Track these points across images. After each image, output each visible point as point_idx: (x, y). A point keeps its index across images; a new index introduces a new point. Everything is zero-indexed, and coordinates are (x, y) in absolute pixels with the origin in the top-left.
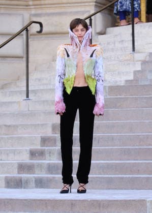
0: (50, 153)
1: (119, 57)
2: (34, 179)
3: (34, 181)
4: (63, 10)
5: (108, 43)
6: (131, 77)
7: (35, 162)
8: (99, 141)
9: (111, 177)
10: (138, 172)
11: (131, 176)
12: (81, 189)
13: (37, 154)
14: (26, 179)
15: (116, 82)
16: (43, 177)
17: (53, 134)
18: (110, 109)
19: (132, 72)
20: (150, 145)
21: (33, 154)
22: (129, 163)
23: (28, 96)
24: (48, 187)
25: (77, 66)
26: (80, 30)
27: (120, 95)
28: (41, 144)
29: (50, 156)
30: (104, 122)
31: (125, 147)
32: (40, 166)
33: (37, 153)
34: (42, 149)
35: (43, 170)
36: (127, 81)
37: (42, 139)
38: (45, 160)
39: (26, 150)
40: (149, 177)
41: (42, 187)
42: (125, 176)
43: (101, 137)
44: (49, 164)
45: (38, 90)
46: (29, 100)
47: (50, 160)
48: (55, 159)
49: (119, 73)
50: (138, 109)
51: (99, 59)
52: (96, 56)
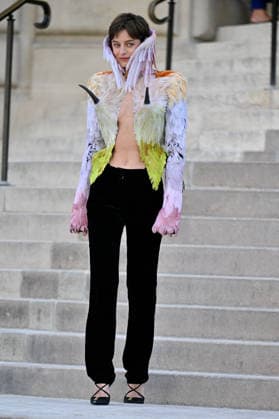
0: (39, 311)
1: (238, 95)
5: (218, 64)
6: (259, 145)
9: (173, 376)
11: (220, 375)
12: (132, 395)
13: (8, 314)
15: (223, 154)
16: (13, 368)
17: (52, 268)
18: (194, 217)
19: (262, 133)
20: (275, 305)
22: (220, 345)
23: (4, 177)
24: (24, 392)
26: (122, 45)
27: (221, 185)
28: (21, 291)
29: (39, 319)
31: (216, 308)
33: (10, 310)
34: (21, 302)
35: (18, 351)
36: (247, 154)
37: (24, 278)
38: (26, 327)
40: (261, 380)
42: (206, 374)
44: (33, 337)
45: (29, 164)
46: (7, 185)
47: (38, 329)
48: (51, 326)
49: (231, 134)
50: (258, 219)
51: (175, 104)
52: (168, 99)
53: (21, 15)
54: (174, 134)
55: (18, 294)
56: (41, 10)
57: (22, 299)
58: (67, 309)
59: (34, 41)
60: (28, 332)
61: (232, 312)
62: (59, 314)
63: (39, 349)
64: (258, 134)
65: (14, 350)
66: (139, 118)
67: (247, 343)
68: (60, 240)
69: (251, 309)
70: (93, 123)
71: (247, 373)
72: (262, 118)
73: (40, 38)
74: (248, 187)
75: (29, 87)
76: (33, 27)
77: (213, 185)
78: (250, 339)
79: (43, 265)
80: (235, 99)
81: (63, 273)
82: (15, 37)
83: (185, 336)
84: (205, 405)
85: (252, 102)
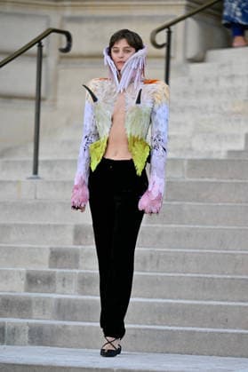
0: (64, 279)
1: (223, 105)
2: (27, 328)
3: (27, 331)
4: (126, 13)
5: (206, 80)
6: (240, 146)
7: (33, 295)
8: (158, 262)
10: (226, 323)
13: (39, 282)
14: (12, 327)
15: (211, 153)
17: (75, 244)
18: (188, 203)
19: (243, 135)
21: (32, 280)
22: (209, 306)
23: (36, 172)
24: (52, 344)
25: (112, 120)
26: (121, 50)
27: (210, 178)
28: (50, 263)
29: (64, 285)
30: (173, 226)
31: (206, 276)
32: (43, 304)
33: (40, 279)
34: (49, 272)
35: (47, 312)
36: (230, 152)
37: (52, 253)
38: (54, 292)
39: (20, 273)
40: (242, 334)
41: (41, 343)
43: (162, 254)
44: (59, 300)
45: (56, 161)
46: (38, 178)
47: (63, 294)
48: (73, 291)
49: (218, 136)
50: (239, 204)
51: (159, 106)
52: (154, 102)
53: (48, 42)
54: (159, 131)
55: (47, 266)
56: (64, 38)
57: (49, 270)
58: (86, 277)
59: (59, 63)
60: (55, 296)
61: (219, 279)
62: (79, 281)
63: (64, 310)
64: (239, 136)
65: (44, 310)
66: (130, 116)
67: (231, 304)
68: (80, 222)
69: (234, 277)
70: (90, 119)
71: (230, 328)
72: (242, 123)
73: (64, 60)
74: (232, 178)
75: (55, 100)
76: (57, 51)
77: (203, 177)
78: (233, 301)
79: (67, 242)
80: (220, 108)
81: (83, 249)
82: (43, 60)
83: (180, 298)
84: (197, 354)
85: (234, 110)
